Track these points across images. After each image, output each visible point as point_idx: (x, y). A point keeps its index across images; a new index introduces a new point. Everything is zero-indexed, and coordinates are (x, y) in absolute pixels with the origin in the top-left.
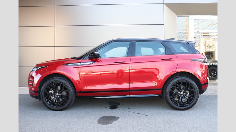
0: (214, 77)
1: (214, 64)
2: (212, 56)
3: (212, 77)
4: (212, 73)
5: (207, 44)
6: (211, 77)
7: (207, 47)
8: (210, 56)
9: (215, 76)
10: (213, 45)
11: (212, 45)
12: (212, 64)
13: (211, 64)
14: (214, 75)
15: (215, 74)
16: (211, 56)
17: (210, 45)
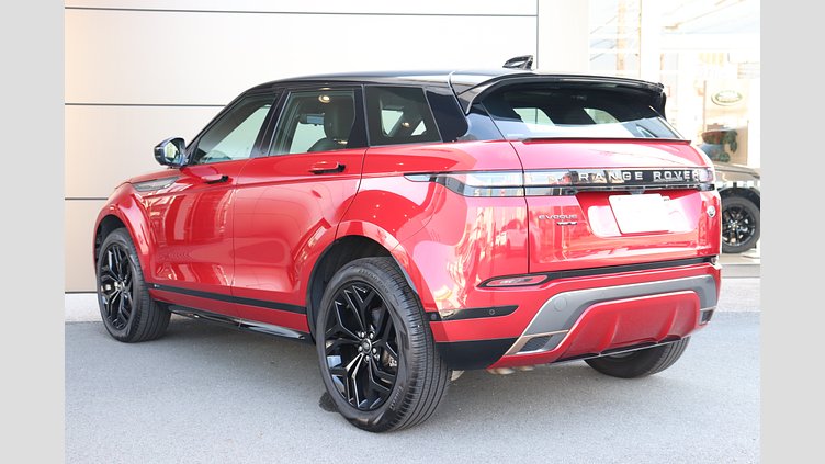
0: (741, 240)
1: (740, 184)
2: (734, 148)
3: (733, 240)
4: (734, 225)
5: (711, 93)
6: (728, 242)
7: (710, 105)
8: (722, 148)
9: (746, 235)
10: (740, 97)
11: (733, 96)
12: (735, 184)
13: (730, 185)
14: (741, 233)
15: (744, 225)
16: (727, 147)
17: (725, 96)
